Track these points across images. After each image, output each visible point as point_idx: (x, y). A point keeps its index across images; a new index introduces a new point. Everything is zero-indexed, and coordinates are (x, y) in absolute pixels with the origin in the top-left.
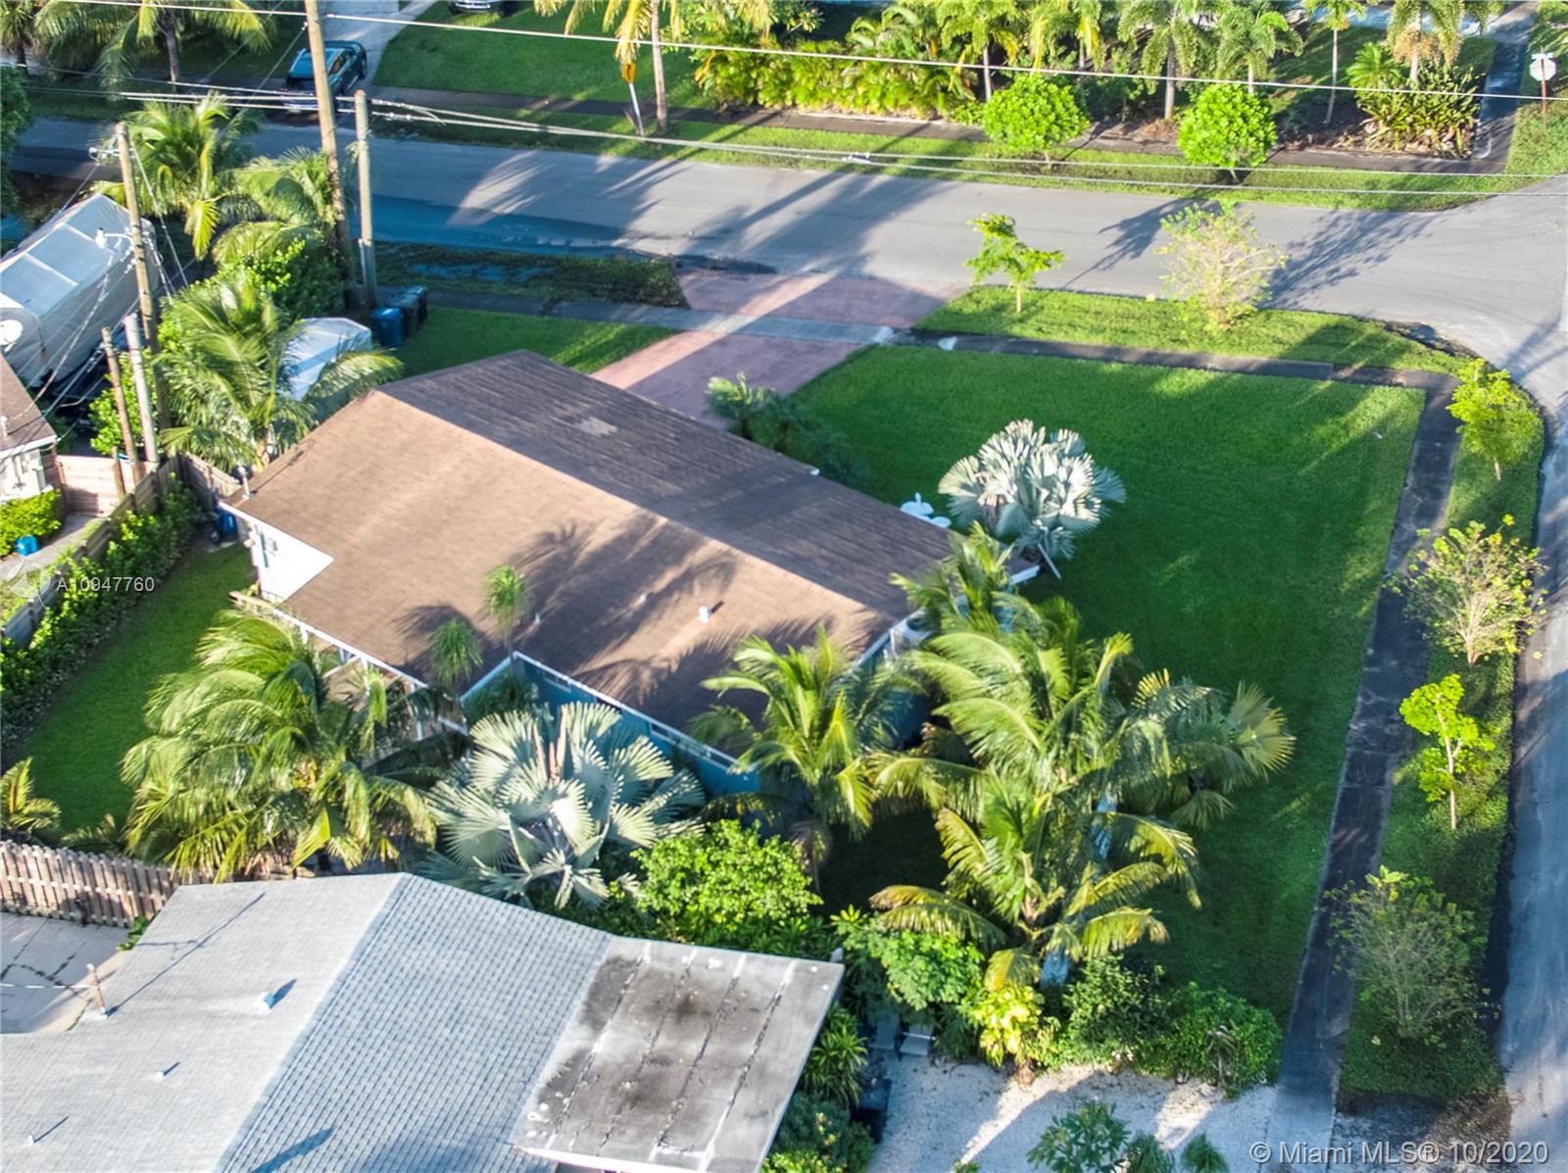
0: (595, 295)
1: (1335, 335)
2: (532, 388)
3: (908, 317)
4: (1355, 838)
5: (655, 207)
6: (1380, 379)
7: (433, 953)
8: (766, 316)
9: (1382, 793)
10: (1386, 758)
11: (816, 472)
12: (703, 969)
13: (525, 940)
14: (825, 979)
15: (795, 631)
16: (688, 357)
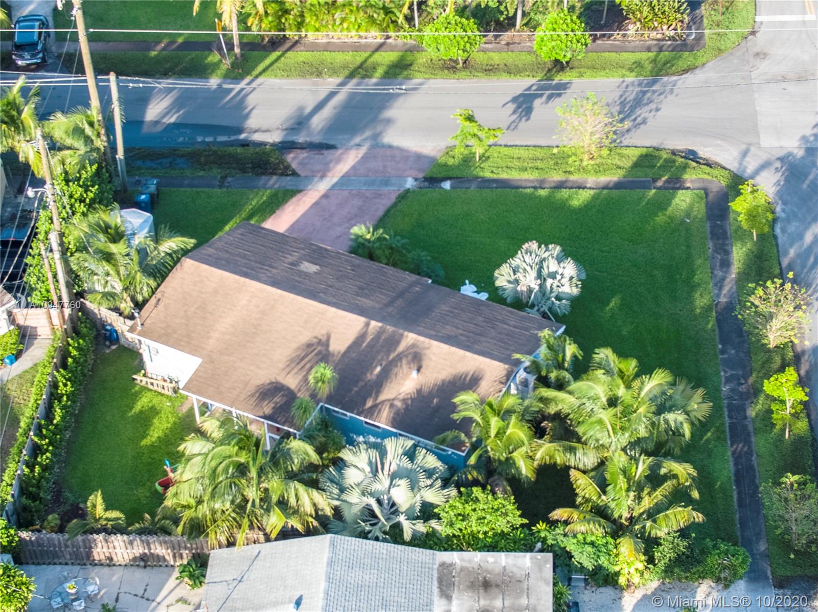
0: (244, 172)
1: (647, 160)
2: (263, 246)
3: (420, 170)
4: (742, 449)
5: (255, 112)
6: (678, 185)
7: (361, 573)
8: (343, 176)
9: (747, 423)
10: (744, 404)
11: (430, 281)
12: (486, 564)
13: (399, 559)
14: (546, 562)
15: (465, 379)
16: (311, 207)
